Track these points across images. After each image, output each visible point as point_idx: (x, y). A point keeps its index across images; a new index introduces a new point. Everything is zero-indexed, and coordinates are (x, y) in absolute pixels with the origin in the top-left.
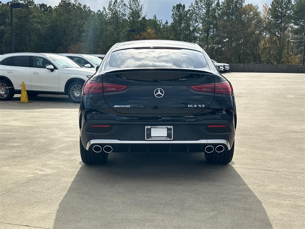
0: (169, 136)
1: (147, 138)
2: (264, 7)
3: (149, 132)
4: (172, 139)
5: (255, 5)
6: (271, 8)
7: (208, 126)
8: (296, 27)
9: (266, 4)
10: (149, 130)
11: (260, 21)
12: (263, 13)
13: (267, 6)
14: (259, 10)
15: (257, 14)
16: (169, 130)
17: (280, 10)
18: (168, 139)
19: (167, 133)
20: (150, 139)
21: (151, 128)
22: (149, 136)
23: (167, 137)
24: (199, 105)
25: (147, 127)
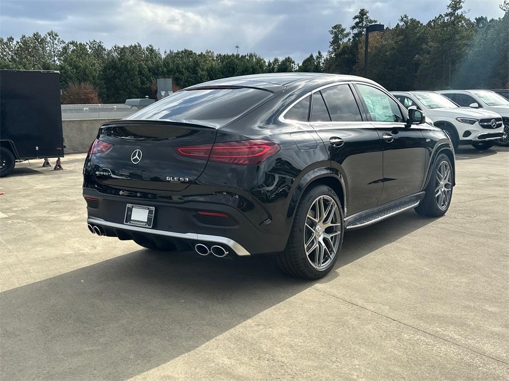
1: (126, 222)
3: (129, 213)
4: (151, 226)
7: (200, 213)
10: (130, 210)
16: (150, 212)
18: (147, 226)
19: (148, 218)
20: (129, 223)
21: (133, 207)
22: (129, 219)
23: (146, 222)
24: (181, 179)
25: (129, 205)
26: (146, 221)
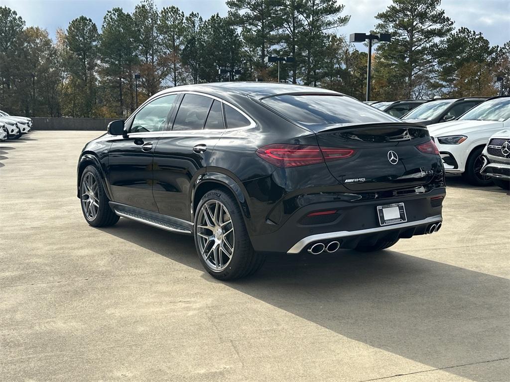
0: (402, 217)
1: (382, 224)
2: (58, 33)
3: (381, 214)
4: (406, 221)
5: (43, 29)
6: (67, 35)
8: (106, 66)
9: (61, 30)
10: (381, 211)
11: (54, 52)
12: (56, 42)
13: (62, 33)
14: (49, 37)
15: (47, 43)
16: (401, 208)
17: (81, 39)
19: (400, 214)
20: (385, 224)
21: (383, 208)
22: (383, 221)
24: (429, 172)
25: (379, 208)
26: (399, 217)
